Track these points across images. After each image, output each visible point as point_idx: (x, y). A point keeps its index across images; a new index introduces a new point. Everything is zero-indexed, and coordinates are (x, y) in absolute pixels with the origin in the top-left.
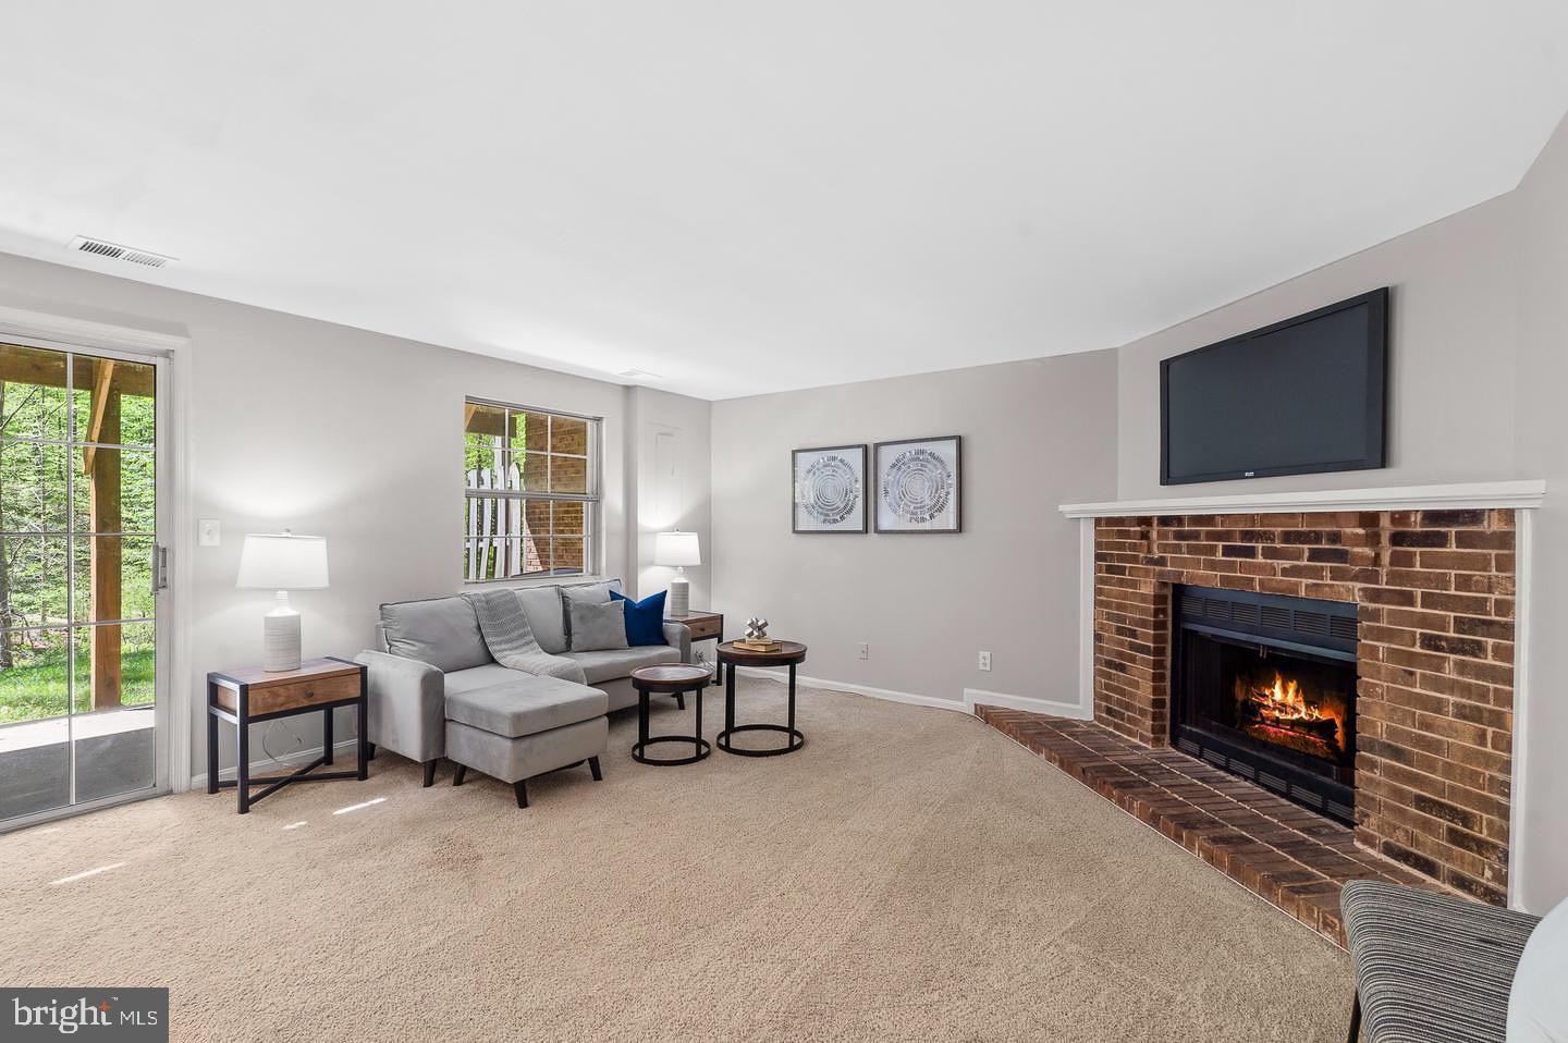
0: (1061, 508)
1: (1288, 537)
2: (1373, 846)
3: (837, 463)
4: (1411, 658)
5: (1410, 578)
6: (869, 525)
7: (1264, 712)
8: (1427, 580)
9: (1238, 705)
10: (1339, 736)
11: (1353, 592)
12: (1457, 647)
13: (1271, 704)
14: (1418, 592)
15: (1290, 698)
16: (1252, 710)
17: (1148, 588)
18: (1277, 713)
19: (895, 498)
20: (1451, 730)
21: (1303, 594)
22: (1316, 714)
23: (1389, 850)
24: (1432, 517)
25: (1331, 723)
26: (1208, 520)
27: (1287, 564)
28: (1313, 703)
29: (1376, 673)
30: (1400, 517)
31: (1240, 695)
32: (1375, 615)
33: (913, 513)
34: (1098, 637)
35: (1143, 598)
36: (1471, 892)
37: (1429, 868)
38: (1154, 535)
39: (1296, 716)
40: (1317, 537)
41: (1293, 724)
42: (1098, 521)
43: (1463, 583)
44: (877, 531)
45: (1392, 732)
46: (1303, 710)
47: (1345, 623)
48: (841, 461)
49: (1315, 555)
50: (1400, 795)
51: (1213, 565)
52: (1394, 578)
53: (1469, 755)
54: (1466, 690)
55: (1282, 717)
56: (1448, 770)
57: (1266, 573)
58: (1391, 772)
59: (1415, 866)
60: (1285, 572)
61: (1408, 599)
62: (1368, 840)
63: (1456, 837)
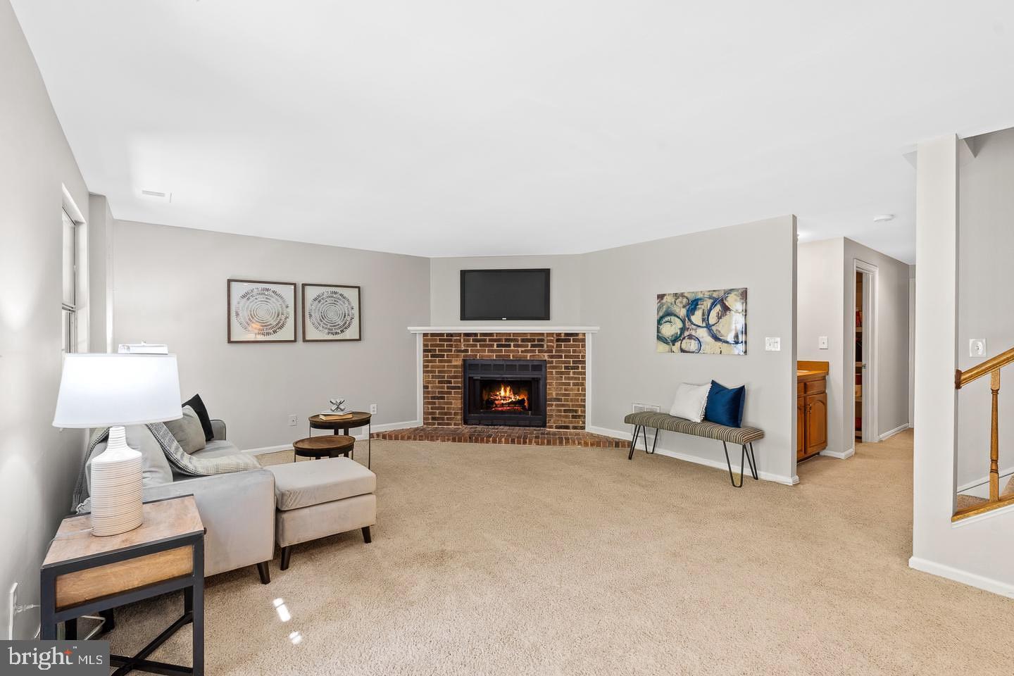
0: (409, 328)
1: (523, 340)
2: (552, 428)
3: (270, 293)
4: (562, 373)
5: (561, 351)
6: (300, 335)
7: (497, 402)
8: (566, 351)
9: (484, 402)
10: (526, 404)
11: (546, 356)
12: (573, 368)
13: (500, 398)
14: (563, 355)
15: (508, 394)
16: (491, 403)
17: (458, 362)
18: (502, 401)
19: (316, 319)
20: (572, 390)
21: (528, 358)
22: (518, 398)
23: (557, 427)
24: (567, 334)
25: (523, 400)
26: (491, 334)
27: (523, 349)
28: (516, 394)
29: (552, 379)
30: (559, 335)
31: (485, 397)
32: (552, 362)
33: (329, 329)
34: (425, 387)
35: (455, 366)
36: (577, 429)
37: (567, 427)
38: (462, 340)
39: (510, 400)
40: (534, 340)
41: (509, 404)
42: (425, 335)
43: (574, 351)
44: (305, 340)
45: (557, 394)
46: (513, 397)
47: (539, 366)
48: (274, 292)
49: (532, 346)
50: (560, 411)
51: (493, 351)
52: (556, 351)
53: (576, 395)
54: (575, 379)
55: (505, 402)
56: (572, 400)
57: (514, 352)
58: (557, 405)
59: (564, 429)
60: (522, 352)
61: (561, 357)
62: (551, 427)
63: (574, 417)
